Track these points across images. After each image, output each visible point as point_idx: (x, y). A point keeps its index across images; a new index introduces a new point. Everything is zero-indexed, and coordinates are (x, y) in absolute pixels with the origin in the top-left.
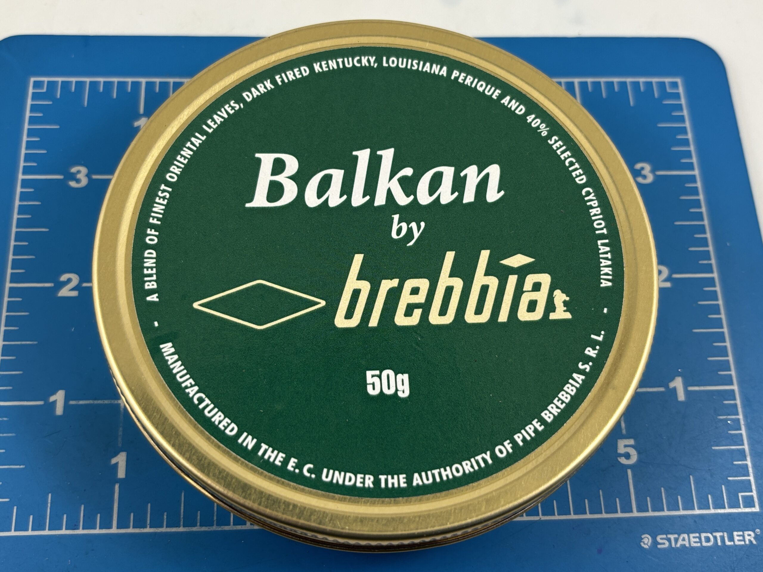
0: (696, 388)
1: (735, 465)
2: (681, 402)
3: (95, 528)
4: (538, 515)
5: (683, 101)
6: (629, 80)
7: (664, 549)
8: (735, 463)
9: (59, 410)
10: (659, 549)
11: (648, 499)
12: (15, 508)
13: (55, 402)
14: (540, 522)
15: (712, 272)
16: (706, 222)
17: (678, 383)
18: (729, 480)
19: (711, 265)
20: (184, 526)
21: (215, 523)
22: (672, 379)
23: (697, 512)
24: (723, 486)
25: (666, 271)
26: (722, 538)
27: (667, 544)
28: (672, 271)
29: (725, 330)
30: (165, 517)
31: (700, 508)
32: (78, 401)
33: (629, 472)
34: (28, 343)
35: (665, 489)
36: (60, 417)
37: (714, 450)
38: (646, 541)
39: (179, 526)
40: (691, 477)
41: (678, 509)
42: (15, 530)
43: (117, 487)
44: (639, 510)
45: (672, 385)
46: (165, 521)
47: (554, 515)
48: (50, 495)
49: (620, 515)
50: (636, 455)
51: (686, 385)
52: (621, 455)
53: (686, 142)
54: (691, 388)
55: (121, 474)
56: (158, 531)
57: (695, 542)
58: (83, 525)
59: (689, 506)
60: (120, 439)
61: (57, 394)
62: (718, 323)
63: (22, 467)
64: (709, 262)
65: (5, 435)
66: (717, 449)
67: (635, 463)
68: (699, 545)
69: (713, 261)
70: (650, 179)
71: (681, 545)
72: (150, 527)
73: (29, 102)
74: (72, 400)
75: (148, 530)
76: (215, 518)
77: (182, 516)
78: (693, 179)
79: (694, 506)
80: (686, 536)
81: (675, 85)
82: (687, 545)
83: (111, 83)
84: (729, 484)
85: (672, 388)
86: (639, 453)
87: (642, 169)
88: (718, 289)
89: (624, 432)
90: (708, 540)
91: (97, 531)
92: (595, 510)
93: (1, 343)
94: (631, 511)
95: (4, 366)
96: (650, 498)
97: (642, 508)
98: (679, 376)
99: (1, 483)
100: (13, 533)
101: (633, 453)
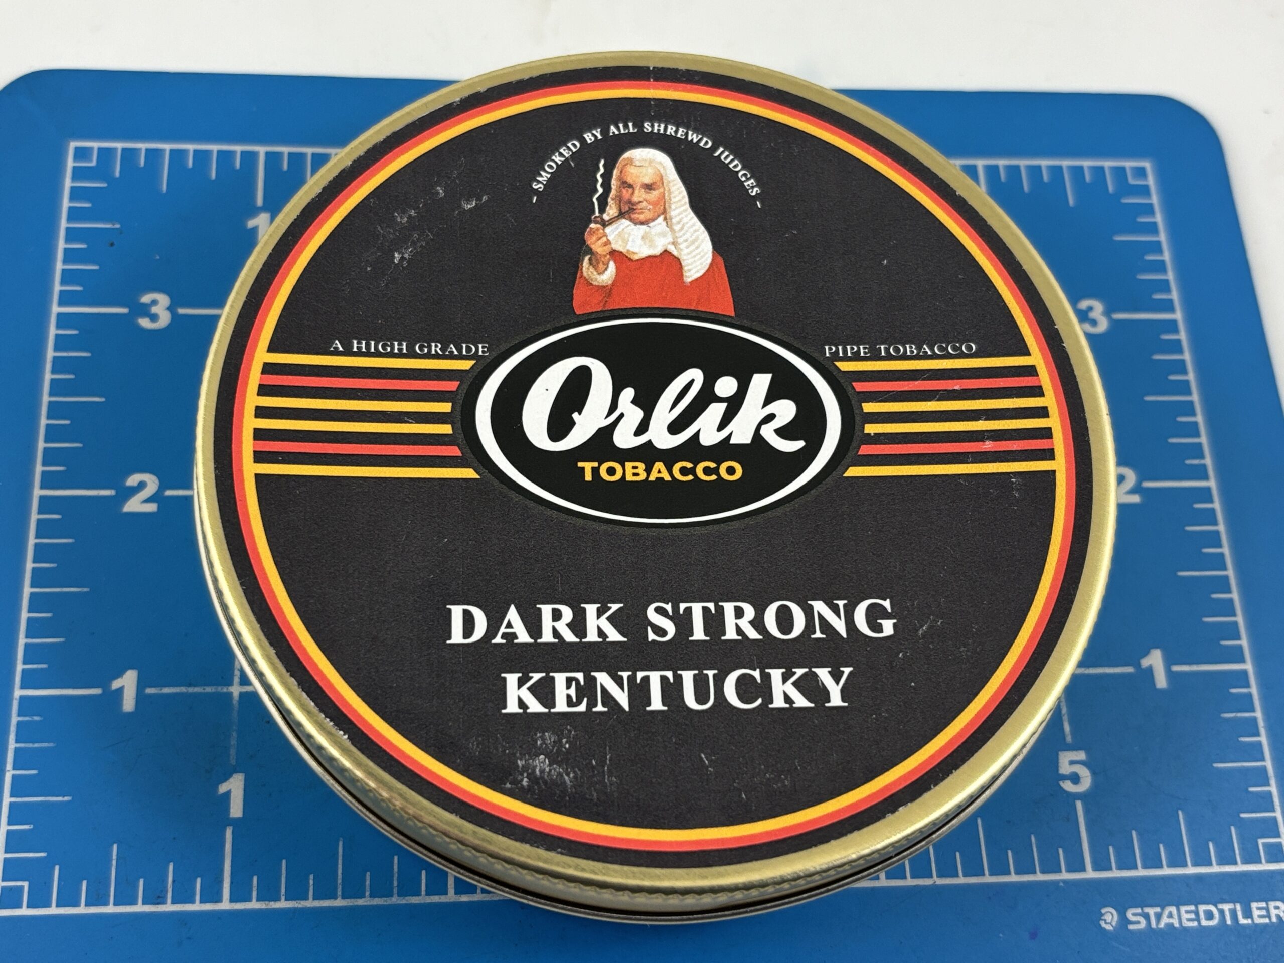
0: (1185, 668)
1: (1252, 793)
2: (1161, 691)
3: (192, 901)
4: (931, 876)
5: (1155, 199)
6: (1066, 163)
7: (1139, 932)
8: (1252, 789)
9: (129, 704)
10: (1131, 932)
11: (1111, 849)
12: (57, 867)
13: (121, 690)
14: (935, 887)
15: (1206, 477)
16: (1195, 396)
17: (1155, 660)
18: (1242, 818)
19: (1204, 467)
20: (343, 897)
21: (395, 891)
22: (1146, 653)
23: (1191, 870)
24: (1233, 829)
25: (1131, 477)
26: (1234, 913)
27: (1143, 924)
28: (1142, 476)
29: (1230, 572)
30: (311, 882)
31: (1195, 864)
32: (160, 688)
33: (1079, 804)
34: (74, 590)
35: (1139, 834)
36: (130, 714)
37: (1217, 769)
38: (1108, 918)
39: (335, 898)
40: (1180, 813)
41: (1160, 866)
42: (58, 906)
43: (229, 832)
44: (1097, 867)
45: (1145, 662)
46: (311, 888)
47: (957, 876)
48: (115, 846)
49: (1065, 876)
50: (1090, 778)
51: (1169, 662)
52: (1064, 778)
53: (1160, 267)
54: (1176, 668)
55: (236, 810)
56: (300, 906)
57: (1189, 920)
58: (172, 897)
59: (1177, 860)
60: (233, 752)
61: (124, 676)
62: (1219, 562)
63: (66, 799)
64: (1202, 462)
65: (36, 745)
66: (1221, 767)
67: (1087, 790)
68: (1195, 924)
69: (1208, 461)
70: (1103, 325)
71: (1167, 925)
72: (286, 900)
73: (68, 183)
74: (151, 687)
75: (283, 904)
76: (395, 883)
77: (339, 881)
78: (1172, 326)
79: (1186, 861)
80: (1173, 909)
81: (1141, 172)
82: (1177, 925)
83: (208, 153)
84: (1242, 825)
85: (1146, 667)
86: (1094, 773)
87: (1091, 309)
88: (1217, 505)
89: (1069, 739)
90: (1209, 916)
91: (196, 907)
92: (1025, 867)
93: (27, 590)
94: (1083, 869)
95: (33, 628)
96: (1114, 847)
97: (1101, 864)
98: (1156, 647)
99: (32, 826)
100: (53, 910)
101: (1085, 773)
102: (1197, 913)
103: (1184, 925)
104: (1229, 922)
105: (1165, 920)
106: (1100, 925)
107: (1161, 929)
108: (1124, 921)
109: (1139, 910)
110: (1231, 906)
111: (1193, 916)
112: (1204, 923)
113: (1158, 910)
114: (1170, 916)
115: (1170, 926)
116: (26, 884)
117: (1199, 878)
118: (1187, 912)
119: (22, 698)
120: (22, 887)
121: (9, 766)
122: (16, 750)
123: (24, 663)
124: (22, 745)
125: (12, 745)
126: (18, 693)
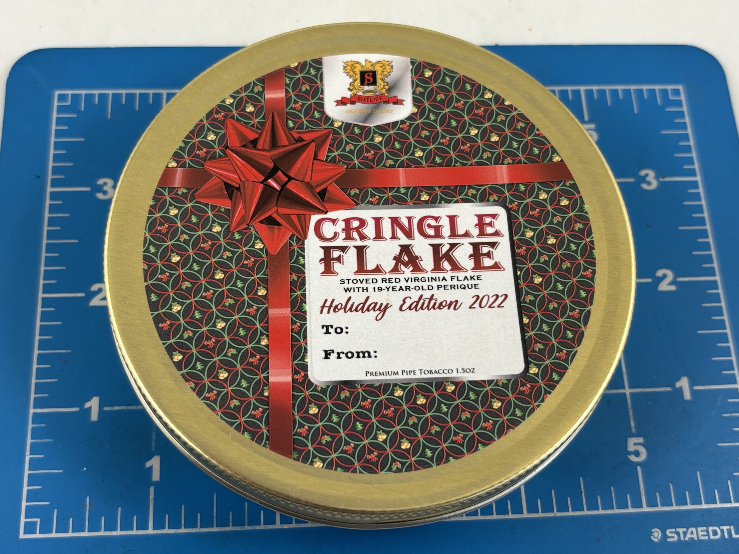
0: (701, 388)
2: (687, 401)
3: (132, 529)
4: (553, 511)
5: (685, 108)
6: (633, 88)
7: (674, 543)
9: (94, 416)
10: (669, 542)
11: (657, 494)
12: (56, 510)
13: (90, 409)
14: (556, 518)
15: (714, 275)
16: (708, 227)
17: (684, 383)
18: (735, 476)
19: (713, 268)
20: (217, 526)
21: (246, 522)
22: (678, 379)
23: (704, 506)
24: (729, 482)
25: (670, 275)
26: (729, 531)
27: (676, 538)
28: (677, 274)
29: (728, 331)
30: (199, 517)
31: (707, 503)
32: (112, 407)
33: (639, 469)
34: (62, 351)
35: (674, 486)
36: (94, 423)
37: (720, 447)
38: (656, 534)
39: (212, 526)
40: (698, 473)
41: (686, 504)
42: (56, 532)
43: (152, 489)
44: (649, 505)
45: (678, 385)
46: (199, 521)
47: (568, 511)
48: (88, 498)
49: (631, 510)
50: (645, 453)
51: (692, 384)
52: (631, 453)
53: (688, 149)
54: (696, 388)
55: (156, 476)
56: (193, 531)
57: (703, 535)
58: (121, 527)
59: (696, 501)
60: (153, 443)
61: (92, 400)
62: (721, 325)
63: (60, 471)
64: (712, 265)
65: (43, 441)
66: (722, 446)
67: (644, 460)
68: (707, 538)
69: (716, 265)
70: (654, 185)
71: (690, 538)
72: (185, 528)
73: (55, 115)
74: (106, 406)
75: (183, 530)
76: (246, 518)
77: (215, 517)
78: (695, 184)
79: (701, 501)
80: (694, 530)
81: (677, 92)
82: (696, 538)
83: (133, 95)
84: (734, 479)
85: (679, 388)
86: (648, 450)
87: (647, 175)
88: (720, 291)
89: (634, 430)
90: (715, 533)
91: (134, 532)
92: (608, 506)
93: (36, 352)
94: (641, 506)
95: (40, 374)
96: (659, 493)
97: (652, 503)
98: (684, 376)
99: (41, 487)
100: (54, 535)
101: (643, 450)
102: (707, 531)
103: (700, 538)
104: (726, 536)
105: (689, 536)
106: (651, 539)
107: (686, 541)
108: (665, 536)
109: (673, 530)
110: (728, 527)
111: (705, 533)
112: (712, 537)
113: (685, 529)
114: (692, 533)
115: (692, 539)
116: (38, 520)
117: (709, 511)
118: (702, 531)
119: (34, 414)
120: (36, 522)
121: (28, 452)
122: (32, 444)
123: (35, 393)
124: (35, 441)
125: (29, 441)
126: (32, 411)
